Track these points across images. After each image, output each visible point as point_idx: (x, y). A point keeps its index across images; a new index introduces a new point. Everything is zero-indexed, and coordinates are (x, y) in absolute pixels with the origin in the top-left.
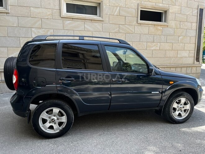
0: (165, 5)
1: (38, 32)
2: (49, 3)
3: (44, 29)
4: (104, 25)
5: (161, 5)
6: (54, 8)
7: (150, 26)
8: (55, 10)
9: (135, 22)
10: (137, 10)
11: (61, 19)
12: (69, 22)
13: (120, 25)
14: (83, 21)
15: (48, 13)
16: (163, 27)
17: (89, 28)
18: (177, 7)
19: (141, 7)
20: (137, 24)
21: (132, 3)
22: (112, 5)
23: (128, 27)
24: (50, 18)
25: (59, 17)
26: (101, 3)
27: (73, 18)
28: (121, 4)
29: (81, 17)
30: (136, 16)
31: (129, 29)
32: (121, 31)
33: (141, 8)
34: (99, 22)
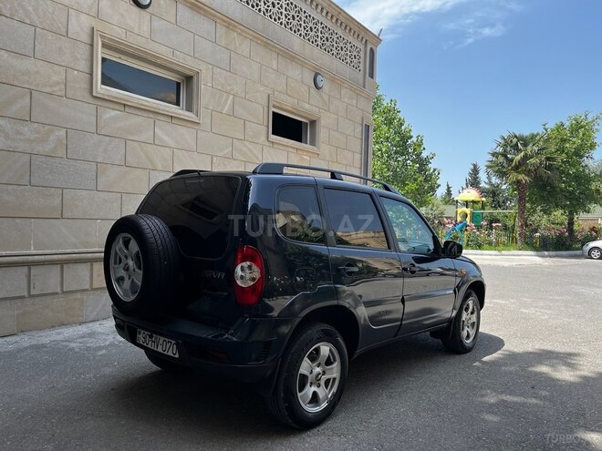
0: (314, 108)
1: (18, 133)
2: (60, 49)
3: (36, 125)
4: (200, 134)
5: (307, 106)
6: (72, 65)
7: (290, 149)
8: (76, 72)
9: (264, 138)
10: (266, 108)
11: (91, 100)
12: (113, 113)
13: (234, 140)
14: (151, 116)
15: (55, 78)
16: (311, 155)
17: (166, 138)
18: (332, 116)
19: (275, 103)
20: (267, 143)
21: (257, 92)
22: (219, 88)
23: (250, 146)
24: (59, 93)
25: (86, 94)
26: (195, 78)
27: (125, 105)
28: (236, 89)
29: (146, 103)
30: (265, 124)
31: (251, 151)
32: (237, 155)
33: (274, 106)
34: (189, 125)
